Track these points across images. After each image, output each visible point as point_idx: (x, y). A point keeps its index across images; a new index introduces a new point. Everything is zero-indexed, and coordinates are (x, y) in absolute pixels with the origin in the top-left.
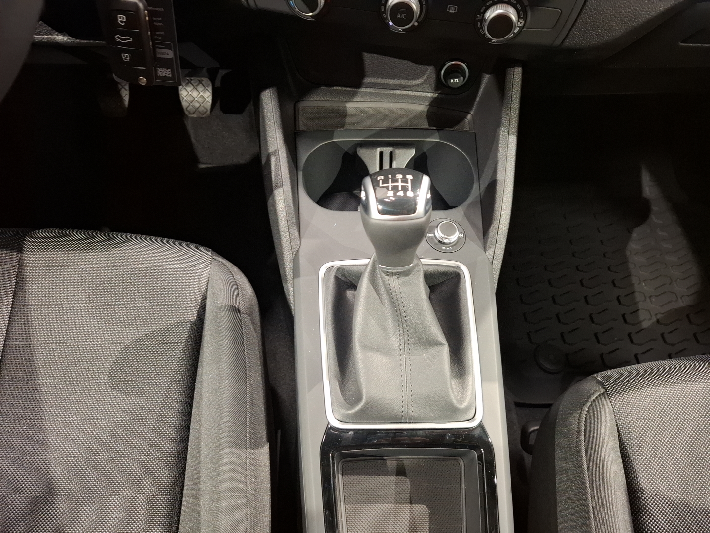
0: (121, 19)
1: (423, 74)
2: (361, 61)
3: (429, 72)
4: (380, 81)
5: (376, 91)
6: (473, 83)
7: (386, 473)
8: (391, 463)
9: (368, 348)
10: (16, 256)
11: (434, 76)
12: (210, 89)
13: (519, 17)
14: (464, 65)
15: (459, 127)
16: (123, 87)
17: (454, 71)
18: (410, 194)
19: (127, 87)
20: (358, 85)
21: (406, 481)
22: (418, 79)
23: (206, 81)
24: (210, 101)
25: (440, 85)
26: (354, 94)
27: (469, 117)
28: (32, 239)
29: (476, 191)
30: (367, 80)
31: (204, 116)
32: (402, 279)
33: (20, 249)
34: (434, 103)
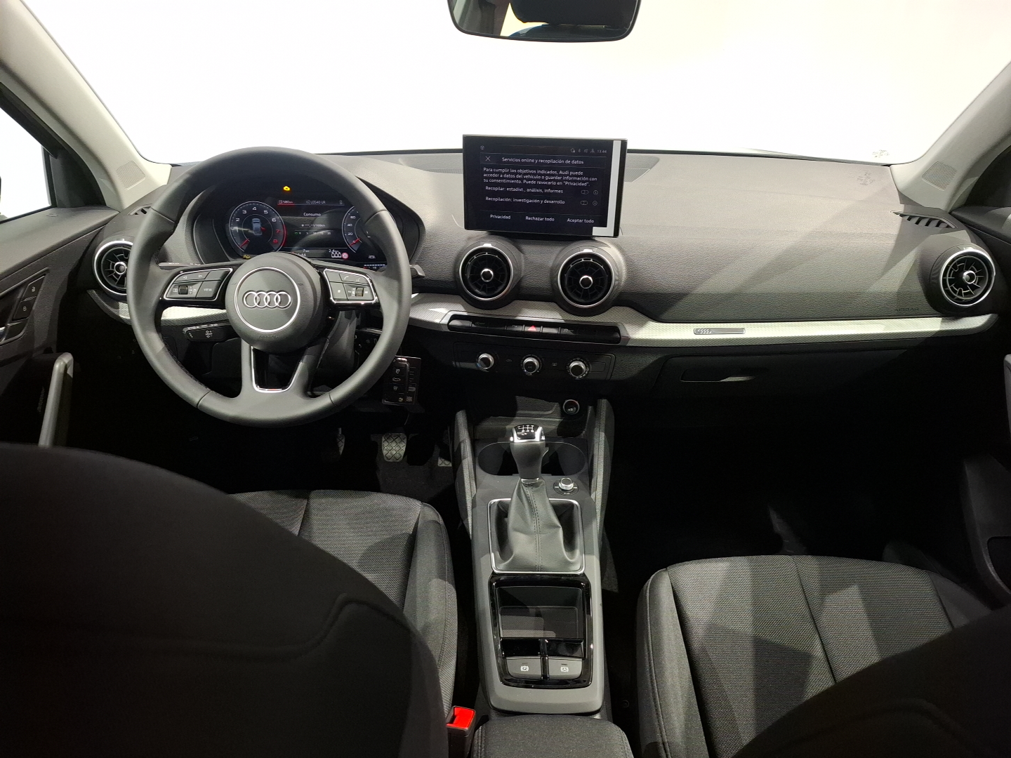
0: (398, 370)
1: (553, 407)
2: (515, 402)
3: (556, 405)
4: (526, 412)
5: (524, 418)
6: (583, 411)
7: (529, 615)
8: (532, 610)
9: (516, 530)
10: (305, 502)
11: (559, 408)
12: (405, 441)
13: (586, 367)
14: (577, 402)
15: (577, 437)
16: (340, 440)
17: (570, 405)
18: (532, 431)
19: (343, 440)
20: (513, 415)
21: (542, 619)
22: (549, 410)
23: (402, 435)
24: (404, 449)
25: (563, 414)
26: (511, 420)
27: (584, 432)
28: (313, 494)
29: (586, 467)
30: (519, 412)
31: (398, 461)
32: (534, 489)
33: (308, 498)
34: (561, 424)
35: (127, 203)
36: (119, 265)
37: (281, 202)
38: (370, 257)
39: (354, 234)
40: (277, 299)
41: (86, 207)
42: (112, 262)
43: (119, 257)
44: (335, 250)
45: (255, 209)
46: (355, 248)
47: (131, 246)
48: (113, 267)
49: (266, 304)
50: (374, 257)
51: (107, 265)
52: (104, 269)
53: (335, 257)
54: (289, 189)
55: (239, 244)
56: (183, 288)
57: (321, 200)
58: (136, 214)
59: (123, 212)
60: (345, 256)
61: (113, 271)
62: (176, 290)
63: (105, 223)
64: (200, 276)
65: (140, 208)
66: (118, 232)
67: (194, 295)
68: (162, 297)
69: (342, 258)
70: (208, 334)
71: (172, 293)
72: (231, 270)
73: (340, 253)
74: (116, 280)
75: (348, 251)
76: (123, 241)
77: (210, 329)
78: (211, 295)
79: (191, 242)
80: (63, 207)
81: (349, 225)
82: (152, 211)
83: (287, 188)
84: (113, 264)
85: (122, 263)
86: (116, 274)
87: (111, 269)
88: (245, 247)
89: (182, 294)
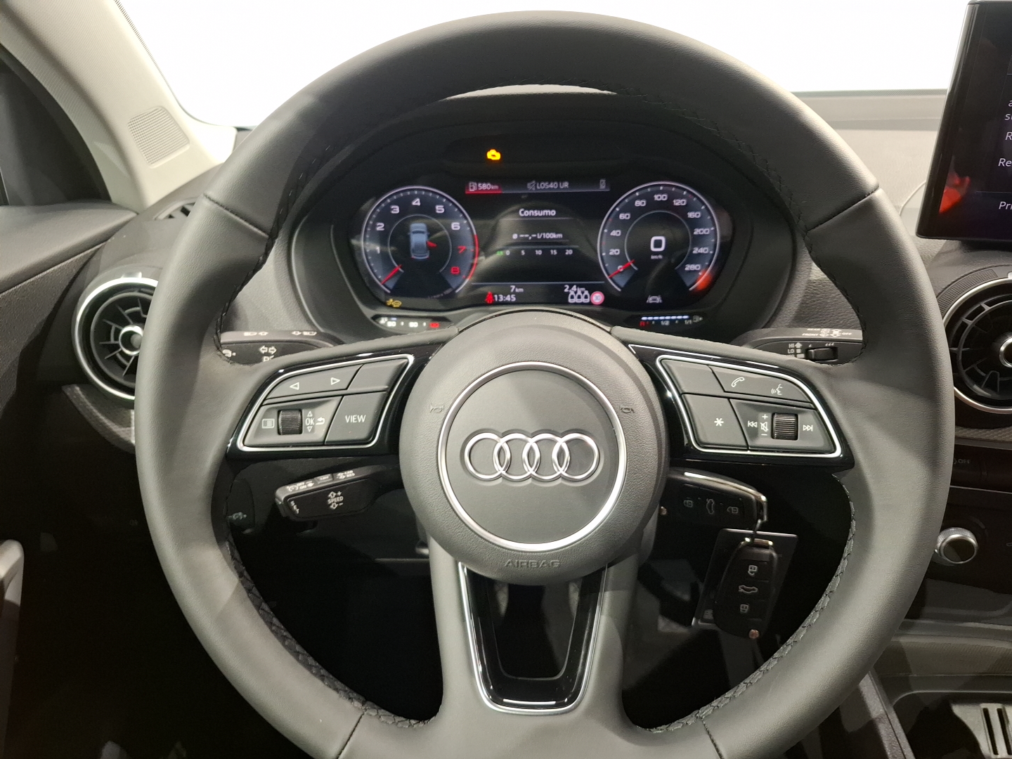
0: (753, 569)
35: (153, 193)
36: (131, 334)
37: (473, 187)
38: (650, 300)
39: (622, 251)
40: (561, 454)
41: (68, 205)
42: (114, 326)
43: (130, 315)
44: (579, 286)
45: (417, 202)
46: (618, 283)
47: (153, 288)
48: (116, 339)
49: (531, 471)
50: (658, 300)
51: (104, 331)
52: (97, 339)
53: (576, 300)
54: (498, 156)
55: (380, 276)
56: (289, 415)
57: (560, 179)
58: (171, 217)
59: (144, 214)
60: (598, 298)
61: (117, 347)
62: (271, 423)
63: (105, 238)
64: (335, 380)
65: (179, 204)
66: (127, 259)
67: (318, 436)
68: (234, 443)
69: (590, 304)
70: (334, 500)
71: (259, 431)
72: (411, 359)
73: (586, 293)
74: (124, 367)
75: (603, 289)
76: (139, 279)
77: (336, 488)
78: (363, 434)
79: (288, 277)
80: (18, 203)
81: (614, 233)
82: (206, 203)
83: (493, 155)
84: (118, 331)
85: (136, 329)
86: (122, 353)
87: (112, 341)
88: (391, 284)
89: (286, 432)
